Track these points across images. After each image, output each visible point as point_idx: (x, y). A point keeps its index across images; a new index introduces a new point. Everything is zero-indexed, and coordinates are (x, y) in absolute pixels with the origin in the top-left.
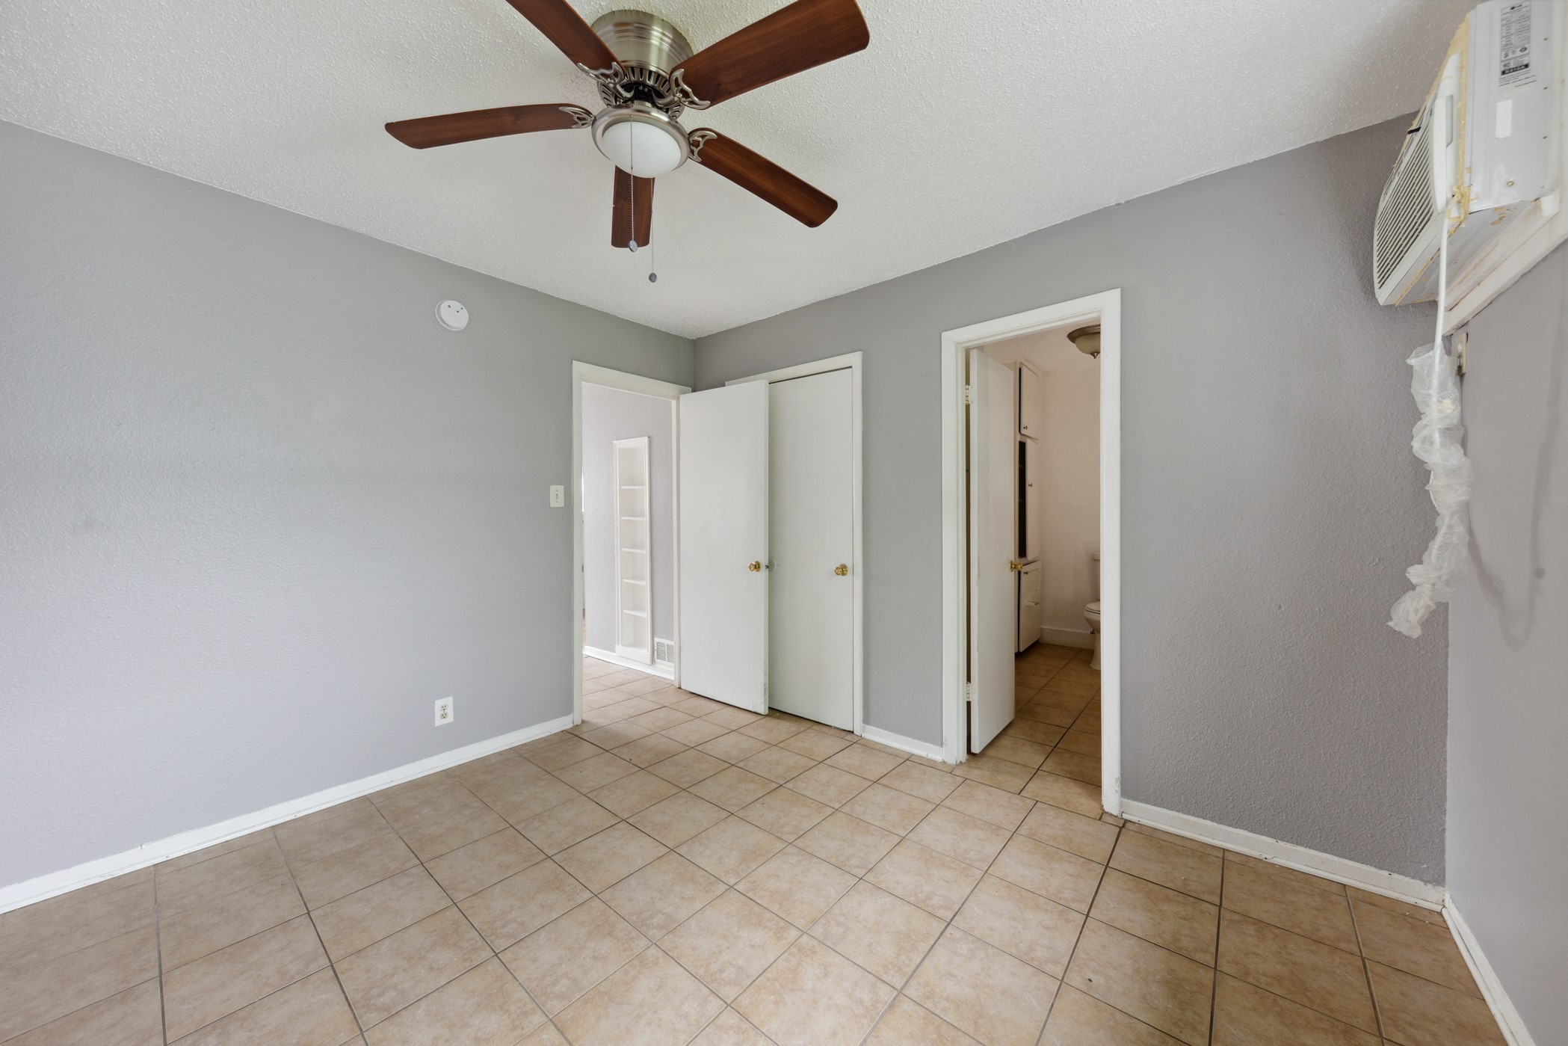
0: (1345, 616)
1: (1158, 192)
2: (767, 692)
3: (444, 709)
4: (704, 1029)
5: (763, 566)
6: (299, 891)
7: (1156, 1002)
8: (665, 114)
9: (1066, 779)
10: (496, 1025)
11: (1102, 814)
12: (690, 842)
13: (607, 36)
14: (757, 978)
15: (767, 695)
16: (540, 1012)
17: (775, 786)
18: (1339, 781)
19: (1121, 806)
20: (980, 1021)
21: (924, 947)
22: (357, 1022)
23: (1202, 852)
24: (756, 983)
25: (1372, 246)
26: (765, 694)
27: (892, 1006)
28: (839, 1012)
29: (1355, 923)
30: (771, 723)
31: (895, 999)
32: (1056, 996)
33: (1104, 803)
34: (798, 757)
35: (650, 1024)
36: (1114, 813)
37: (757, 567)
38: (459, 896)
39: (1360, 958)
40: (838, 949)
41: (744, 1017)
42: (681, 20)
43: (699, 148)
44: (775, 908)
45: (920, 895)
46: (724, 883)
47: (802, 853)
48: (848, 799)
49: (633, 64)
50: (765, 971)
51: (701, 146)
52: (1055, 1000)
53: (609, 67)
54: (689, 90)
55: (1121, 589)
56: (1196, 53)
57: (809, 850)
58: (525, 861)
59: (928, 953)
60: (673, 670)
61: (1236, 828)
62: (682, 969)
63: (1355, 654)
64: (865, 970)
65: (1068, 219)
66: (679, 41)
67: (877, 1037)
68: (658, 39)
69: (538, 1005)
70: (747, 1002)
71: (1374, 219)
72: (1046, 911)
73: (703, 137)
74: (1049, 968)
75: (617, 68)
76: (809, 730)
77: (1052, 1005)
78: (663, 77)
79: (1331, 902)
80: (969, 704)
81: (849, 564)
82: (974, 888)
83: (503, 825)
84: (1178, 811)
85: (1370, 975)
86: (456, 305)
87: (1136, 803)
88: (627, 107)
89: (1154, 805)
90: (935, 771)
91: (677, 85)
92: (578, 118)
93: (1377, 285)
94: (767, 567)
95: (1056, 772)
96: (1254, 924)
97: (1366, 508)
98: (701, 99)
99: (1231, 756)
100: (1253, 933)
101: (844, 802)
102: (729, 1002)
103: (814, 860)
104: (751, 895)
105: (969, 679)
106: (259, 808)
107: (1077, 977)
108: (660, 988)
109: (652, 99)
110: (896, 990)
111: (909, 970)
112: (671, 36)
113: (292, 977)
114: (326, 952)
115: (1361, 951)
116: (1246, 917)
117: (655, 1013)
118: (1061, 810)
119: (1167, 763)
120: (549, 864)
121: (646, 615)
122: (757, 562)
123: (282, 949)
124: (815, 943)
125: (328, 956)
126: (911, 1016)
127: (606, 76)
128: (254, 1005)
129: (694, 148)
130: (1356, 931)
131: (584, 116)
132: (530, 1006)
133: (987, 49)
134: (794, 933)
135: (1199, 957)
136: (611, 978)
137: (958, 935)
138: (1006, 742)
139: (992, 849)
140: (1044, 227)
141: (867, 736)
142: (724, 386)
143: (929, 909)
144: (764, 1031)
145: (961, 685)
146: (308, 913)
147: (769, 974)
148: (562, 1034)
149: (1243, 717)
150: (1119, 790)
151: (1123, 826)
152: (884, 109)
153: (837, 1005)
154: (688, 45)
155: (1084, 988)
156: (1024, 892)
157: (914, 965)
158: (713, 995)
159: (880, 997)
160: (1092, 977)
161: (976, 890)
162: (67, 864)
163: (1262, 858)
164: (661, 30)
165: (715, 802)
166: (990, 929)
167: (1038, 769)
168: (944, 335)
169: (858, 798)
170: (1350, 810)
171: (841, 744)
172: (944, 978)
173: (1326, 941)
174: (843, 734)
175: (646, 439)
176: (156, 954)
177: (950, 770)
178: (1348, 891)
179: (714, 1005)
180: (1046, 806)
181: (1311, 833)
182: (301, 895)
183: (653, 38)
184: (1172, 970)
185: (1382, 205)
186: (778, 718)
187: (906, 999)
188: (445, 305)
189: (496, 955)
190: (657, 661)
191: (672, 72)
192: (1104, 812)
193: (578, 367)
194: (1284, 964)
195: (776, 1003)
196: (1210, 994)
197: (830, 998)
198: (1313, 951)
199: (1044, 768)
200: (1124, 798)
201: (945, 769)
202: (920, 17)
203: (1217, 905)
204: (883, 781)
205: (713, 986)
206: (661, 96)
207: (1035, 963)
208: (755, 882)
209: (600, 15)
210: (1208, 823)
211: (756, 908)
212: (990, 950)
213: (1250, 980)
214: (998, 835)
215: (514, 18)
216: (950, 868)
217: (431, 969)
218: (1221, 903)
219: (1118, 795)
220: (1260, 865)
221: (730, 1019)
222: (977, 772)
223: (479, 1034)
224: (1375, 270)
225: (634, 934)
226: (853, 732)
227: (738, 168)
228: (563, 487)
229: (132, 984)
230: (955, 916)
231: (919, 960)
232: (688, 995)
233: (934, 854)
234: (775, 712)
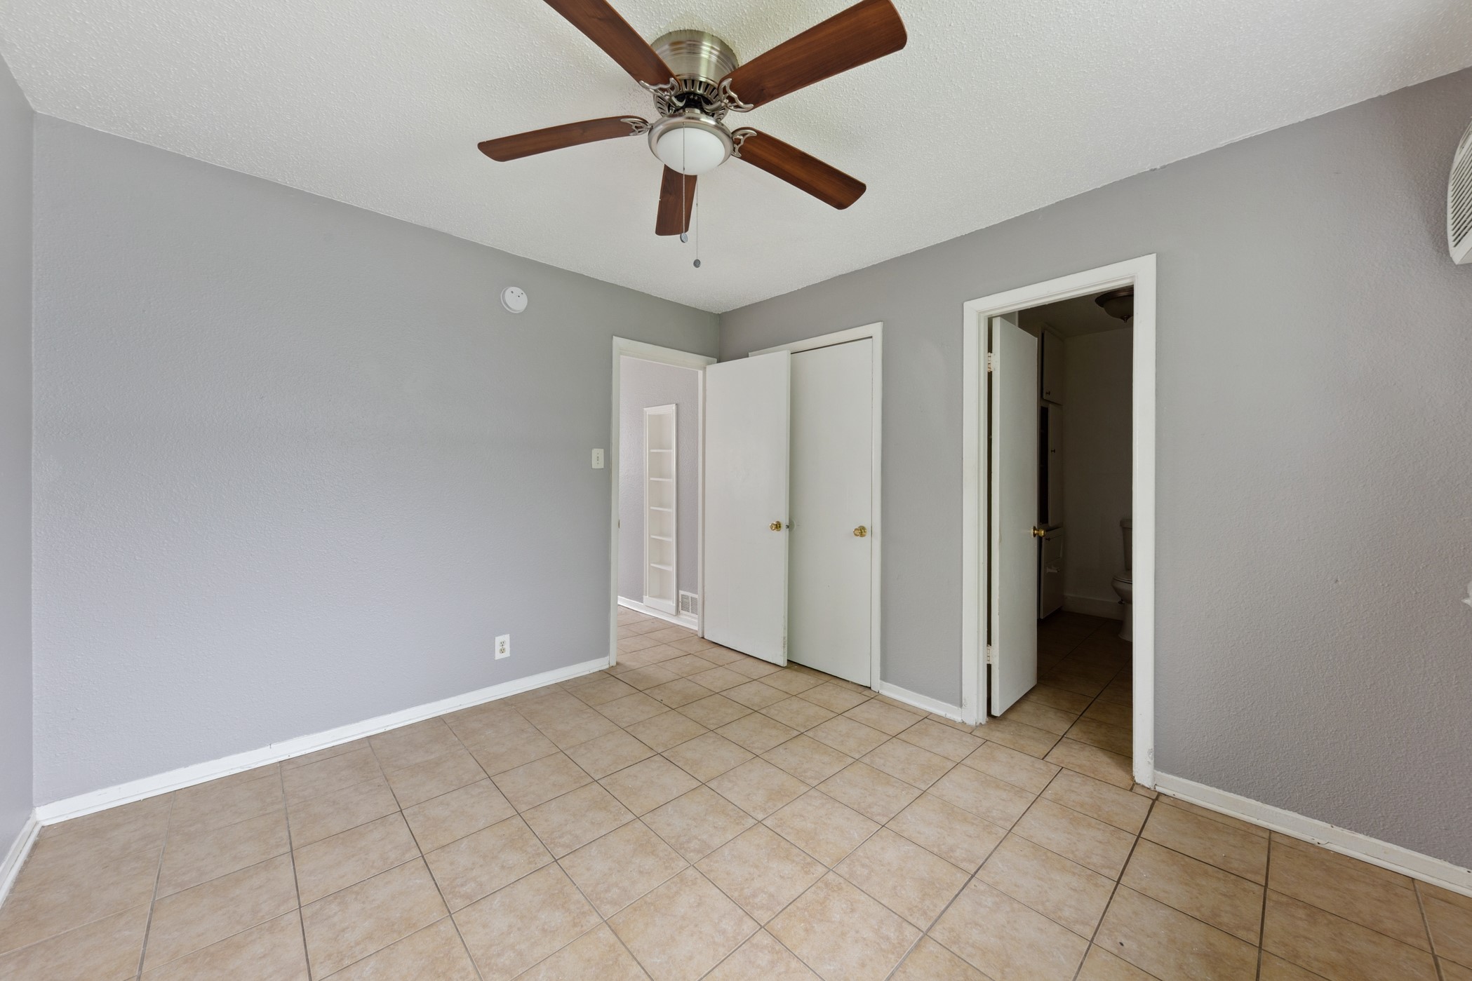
0: (1414, 592)
1: (1197, 156)
2: (786, 646)
3: (502, 646)
4: (741, 945)
5: (784, 526)
6: (393, 793)
7: (1194, 973)
8: (712, 118)
9: (1094, 748)
10: (560, 921)
11: (1133, 785)
12: (719, 778)
13: (664, 54)
14: (788, 906)
15: (786, 648)
16: (596, 914)
17: (796, 733)
18: (1406, 767)
19: (1154, 779)
20: (1007, 970)
21: (949, 895)
22: (446, 905)
23: (1246, 831)
24: (787, 910)
25: (1446, 202)
26: (784, 647)
27: (917, 946)
28: (867, 945)
29: (1426, 919)
30: (790, 675)
31: (920, 940)
32: (1085, 955)
33: (1135, 774)
34: (817, 708)
35: (692, 935)
36: (1146, 785)
37: (778, 526)
38: (522, 808)
39: (1431, 956)
40: (864, 889)
41: (777, 939)
42: (729, 35)
43: (740, 145)
44: (802, 845)
45: (943, 847)
46: (753, 818)
47: (825, 797)
48: (868, 751)
49: (686, 77)
50: (794, 900)
51: (742, 143)
52: (1084, 959)
53: (667, 82)
54: (735, 95)
55: (1156, 557)
56: (1241, 21)
57: (832, 795)
58: (575, 783)
59: (952, 901)
60: (696, 621)
61: (1285, 809)
62: (718, 891)
63: (1426, 633)
64: (890, 910)
65: (1099, 187)
66: (726, 53)
67: (905, 972)
68: (707, 52)
69: (594, 908)
70: (779, 926)
71: (1449, 173)
72: (1074, 874)
73: (744, 135)
74: (1078, 928)
75: (674, 83)
76: (827, 684)
77: (1082, 964)
78: (712, 85)
79: (1396, 894)
80: (989, 667)
81: (867, 526)
82: (998, 846)
83: (555, 750)
84: (1218, 787)
85: (1443, 974)
86: (517, 291)
87: (1171, 777)
88: (680, 115)
89: (1191, 780)
90: (955, 731)
91: (725, 92)
92: (636, 127)
93: (1451, 243)
94: (788, 527)
95: (1082, 741)
96: (1305, 908)
97: (1438, 479)
98: (745, 103)
99: (1279, 734)
100: (1304, 917)
101: (864, 753)
102: (762, 925)
103: (837, 805)
104: (778, 830)
105: (989, 642)
106: (357, 720)
107: (1107, 941)
108: (699, 905)
109: (701, 105)
110: (922, 931)
111: (934, 915)
112: (718, 49)
113: (392, 863)
114: (417, 845)
115: (1432, 948)
116: (1295, 900)
117: (696, 926)
118: (1089, 778)
119: (1206, 737)
120: (595, 786)
121: (672, 569)
122: (778, 522)
123: (382, 839)
124: (841, 880)
125: (419, 848)
126: (937, 957)
127: (663, 90)
128: (365, 883)
129: (736, 146)
130: (1426, 927)
131: (642, 124)
132: (587, 907)
133: (1018, 34)
134: (820, 870)
135: (1241, 934)
136: (655, 891)
137: (982, 887)
138: (1027, 707)
139: (1017, 808)
140: (1073, 196)
141: (884, 692)
142: (748, 357)
143: (953, 861)
144: (796, 954)
145: (981, 648)
146: (401, 811)
147: (799, 904)
148: (616, 935)
149: (1293, 694)
150: (1152, 762)
151: (1157, 799)
152: (914, 97)
153: (864, 939)
154: (734, 55)
155: (1116, 951)
156: (1049, 854)
157: (939, 911)
158: (748, 916)
159: (906, 936)
160: (1123, 941)
161: (999, 847)
162: (217, 755)
163: (1316, 841)
164: (710, 45)
165: (741, 743)
166: (1016, 885)
167: (1063, 737)
168: (967, 304)
169: (877, 750)
170: (1419, 799)
171: (860, 699)
172: (969, 926)
173: (1390, 934)
174: (861, 689)
175: (674, 407)
176: (287, 834)
177: (971, 731)
178: (1416, 886)
179: (748, 926)
180: (1072, 773)
181: (1373, 820)
182: (394, 795)
183: (703, 52)
184: (1211, 944)
185: (1458, 158)
186: (796, 670)
187: (932, 941)
188: (508, 293)
189: (556, 861)
190: (682, 612)
191: (721, 82)
192: (1135, 784)
193: (618, 342)
194: (1339, 951)
195: (806, 930)
196: (1255, 972)
197: (857, 932)
198: (1374, 942)
199: (1069, 735)
200: (1158, 770)
201: (965, 730)
202: (954, 11)
203: (1262, 886)
204: (901, 736)
205: (747, 908)
206: (709, 102)
207: (1063, 922)
208: (781, 819)
209: (658, 37)
210: (1253, 802)
211: (783, 843)
212: (1016, 905)
213: (1299, 962)
214: (1021, 797)
215: (586, 45)
216: (973, 824)
217: (503, 867)
218: (1267, 883)
219: (1152, 766)
220: (1312, 849)
221: (763, 939)
222: (998, 734)
223: (546, 927)
224: (1450, 227)
225: (674, 855)
226: (870, 688)
227: (774, 160)
228: (603, 450)
229: (271, 856)
230: (979, 869)
231: (943, 907)
232: (725, 914)
233: (955, 809)
234: (794, 665)
